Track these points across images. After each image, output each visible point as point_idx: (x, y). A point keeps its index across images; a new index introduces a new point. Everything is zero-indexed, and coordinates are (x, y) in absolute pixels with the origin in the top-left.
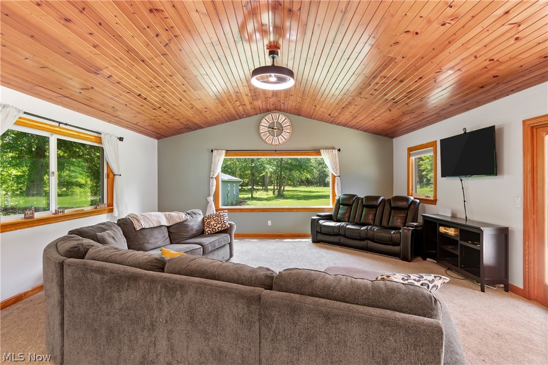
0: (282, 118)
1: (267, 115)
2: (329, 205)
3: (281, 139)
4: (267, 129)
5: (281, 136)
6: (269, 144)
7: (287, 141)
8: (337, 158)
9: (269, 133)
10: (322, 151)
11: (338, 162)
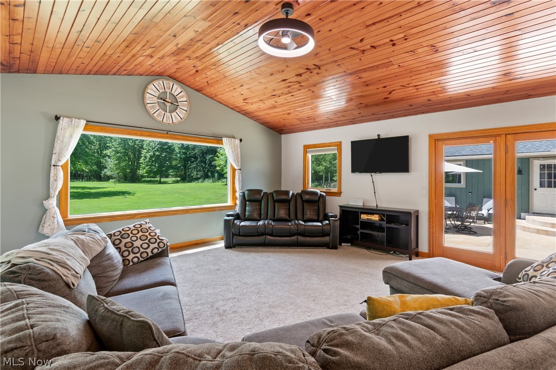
0: (177, 89)
1: (157, 79)
2: (226, 202)
3: (176, 117)
4: (155, 99)
5: (175, 113)
6: (159, 122)
7: (183, 121)
8: (239, 149)
9: (159, 107)
10: (224, 139)
11: (239, 154)
